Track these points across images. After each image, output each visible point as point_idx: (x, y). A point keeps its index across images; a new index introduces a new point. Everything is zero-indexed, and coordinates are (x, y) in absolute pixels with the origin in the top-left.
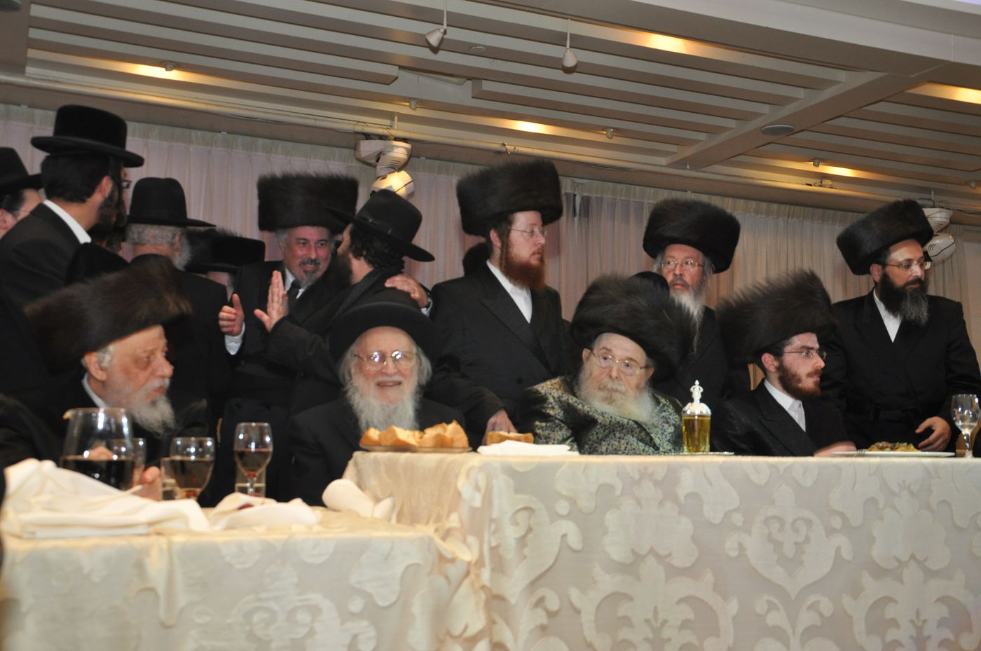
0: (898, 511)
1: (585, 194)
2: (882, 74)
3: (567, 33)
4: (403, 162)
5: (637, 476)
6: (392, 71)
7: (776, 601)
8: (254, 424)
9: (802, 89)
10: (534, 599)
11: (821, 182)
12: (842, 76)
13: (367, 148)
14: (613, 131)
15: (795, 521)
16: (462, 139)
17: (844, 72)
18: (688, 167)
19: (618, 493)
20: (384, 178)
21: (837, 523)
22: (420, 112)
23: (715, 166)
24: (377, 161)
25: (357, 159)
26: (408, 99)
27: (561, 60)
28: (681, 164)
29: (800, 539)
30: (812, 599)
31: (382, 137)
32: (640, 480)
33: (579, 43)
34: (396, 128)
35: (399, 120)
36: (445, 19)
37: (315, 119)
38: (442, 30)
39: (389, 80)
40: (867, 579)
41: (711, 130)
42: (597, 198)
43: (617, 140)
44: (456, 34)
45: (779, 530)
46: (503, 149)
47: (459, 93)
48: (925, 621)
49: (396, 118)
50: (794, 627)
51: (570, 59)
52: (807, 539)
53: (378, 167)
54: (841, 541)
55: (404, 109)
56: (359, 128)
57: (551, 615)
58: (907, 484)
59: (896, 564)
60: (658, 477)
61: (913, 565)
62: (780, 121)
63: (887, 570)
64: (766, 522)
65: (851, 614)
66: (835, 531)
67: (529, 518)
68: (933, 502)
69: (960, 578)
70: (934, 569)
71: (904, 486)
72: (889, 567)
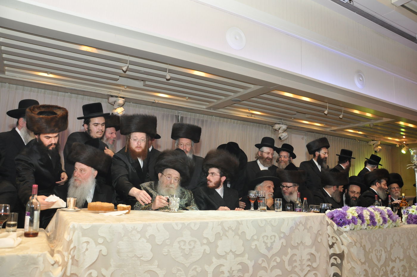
0: (227, 237)
1: (182, 116)
2: (262, 87)
3: (167, 69)
4: (123, 104)
5: (130, 229)
6: (117, 77)
7: (180, 268)
9: (242, 89)
11: (251, 115)
12: (252, 86)
13: (112, 100)
14: (188, 98)
15: (190, 241)
16: (142, 98)
18: (212, 109)
19: (123, 235)
20: (116, 109)
21: (205, 241)
22: (128, 89)
23: (220, 109)
24: (114, 104)
25: (109, 103)
26: (123, 85)
27: (166, 76)
28: (210, 108)
29: (192, 247)
30: (194, 267)
31: (116, 97)
32: (132, 231)
33: (171, 71)
34: (121, 94)
36: (128, 62)
37: (96, 90)
38: (127, 66)
39: (117, 80)
40: (214, 260)
41: (217, 99)
42: (185, 117)
43: (190, 100)
44: (131, 67)
45: (183, 245)
46: (154, 101)
47: (139, 84)
48: (233, 271)
49: (121, 91)
51: (168, 76)
53: (114, 106)
54: (206, 247)
55: (123, 88)
56: (109, 94)
58: (231, 227)
59: (225, 254)
60: (139, 230)
61: (231, 253)
62: (237, 97)
63: (222, 256)
64: (179, 242)
65: (207, 271)
66: (204, 244)
67: (87, 246)
68: (240, 232)
69: (247, 255)
70: (238, 254)
71: (230, 228)
72: (222, 255)
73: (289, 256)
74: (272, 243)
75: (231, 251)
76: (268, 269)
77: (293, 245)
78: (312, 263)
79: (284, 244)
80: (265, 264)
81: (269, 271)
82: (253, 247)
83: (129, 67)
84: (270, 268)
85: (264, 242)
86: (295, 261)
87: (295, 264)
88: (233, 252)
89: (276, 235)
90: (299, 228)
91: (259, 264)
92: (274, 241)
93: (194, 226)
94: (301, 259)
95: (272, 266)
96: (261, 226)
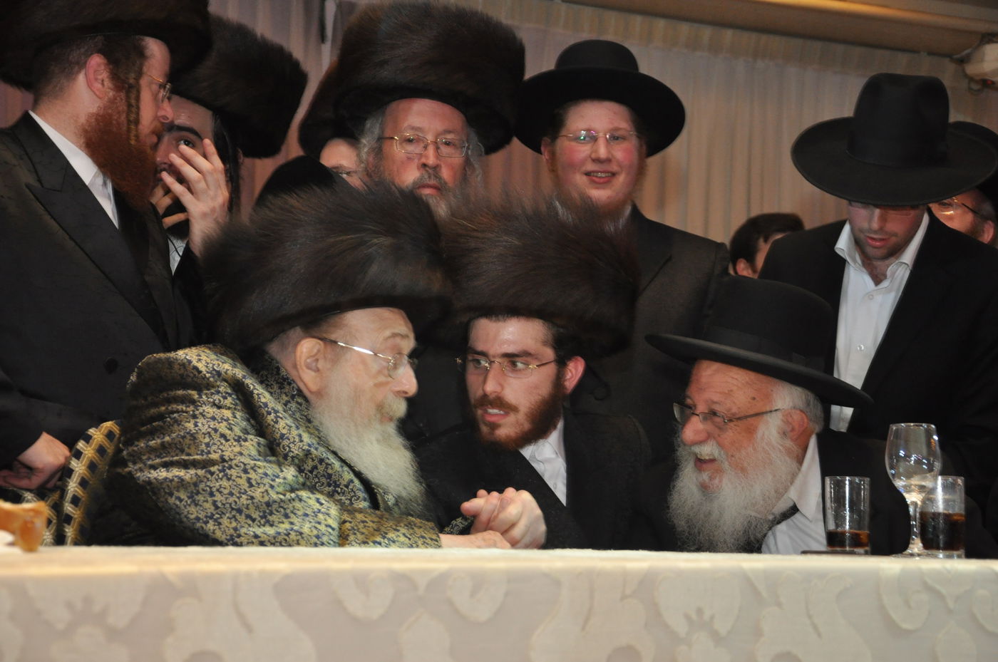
93: (472, 595)
96: (905, 626)
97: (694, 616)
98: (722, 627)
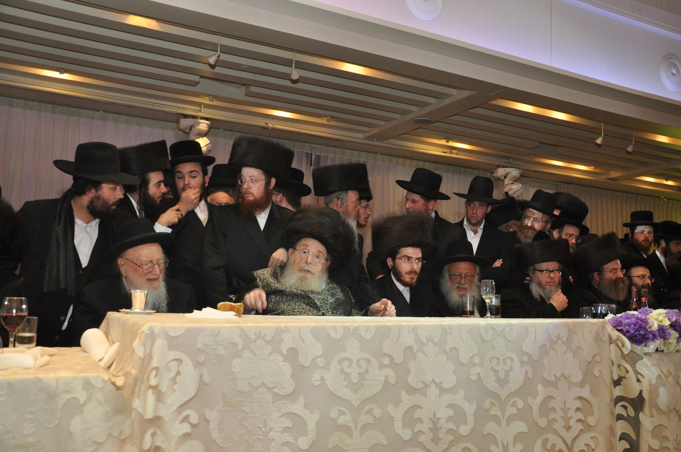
0: (425, 354)
1: (318, 154)
2: (474, 92)
3: (293, 60)
4: (205, 132)
5: (253, 337)
6: (196, 78)
7: (344, 410)
8: (15, 298)
9: (434, 99)
10: (181, 417)
11: (451, 151)
12: (454, 92)
13: (185, 123)
14: (331, 118)
15: (359, 360)
17: (456, 90)
18: (375, 140)
19: (240, 348)
21: (386, 361)
22: (215, 103)
23: (391, 140)
24: (190, 131)
25: (179, 130)
26: (208, 95)
27: (290, 75)
28: (371, 138)
29: (362, 371)
30: (368, 407)
31: (194, 117)
32: (256, 339)
33: (300, 65)
34: (202, 112)
35: (204, 107)
36: (219, 49)
37: (154, 105)
38: (217, 55)
39: (196, 84)
40: (404, 395)
41: (387, 120)
42: (325, 156)
43: (332, 123)
44: (225, 57)
45: (348, 367)
46: (266, 126)
47: (237, 92)
48: (439, 419)
49: (203, 106)
50: (356, 425)
51: (295, 75)
52: (367, 371)
53: (190, 134)
54: (389, 372)
55: (206, 101)
56: (180, 111)
57: (193, 426)
58: (432, 338)
59: (423, 386)
60: (269, 338)
61: (433, 386)
62: (423, 115)
63: (417, 389)
64: (340, 362)
65: (393, 416)
66: (385, 366)
67: (179, 366)
68: (447, 348)
69: (462, 393)
70: (446, 388)
71: (430, 339)
72: (418, 387)
73: (539, 399)
74: (507, 373)
75: (433, 381)
76: (502, 419)
77: (548, 379)
78: (586, 417)
79: (530, 376)
80: (496, 411)
81: (504, 424)
82: (474, 378)
83: (221, 58)
84: (506, 418)
85: (492, 369)
86: (553, 409)
87: (552, 416)
88: (436, 384)
89: (514, 356)
90: (555, 347)
91: (486, 410)
92: (511, 368)
93: (366, 332)
94: (563, 407)
95: (508, 416)
96: (486, 339)
97: (429, 338)
98: (436, 340)
